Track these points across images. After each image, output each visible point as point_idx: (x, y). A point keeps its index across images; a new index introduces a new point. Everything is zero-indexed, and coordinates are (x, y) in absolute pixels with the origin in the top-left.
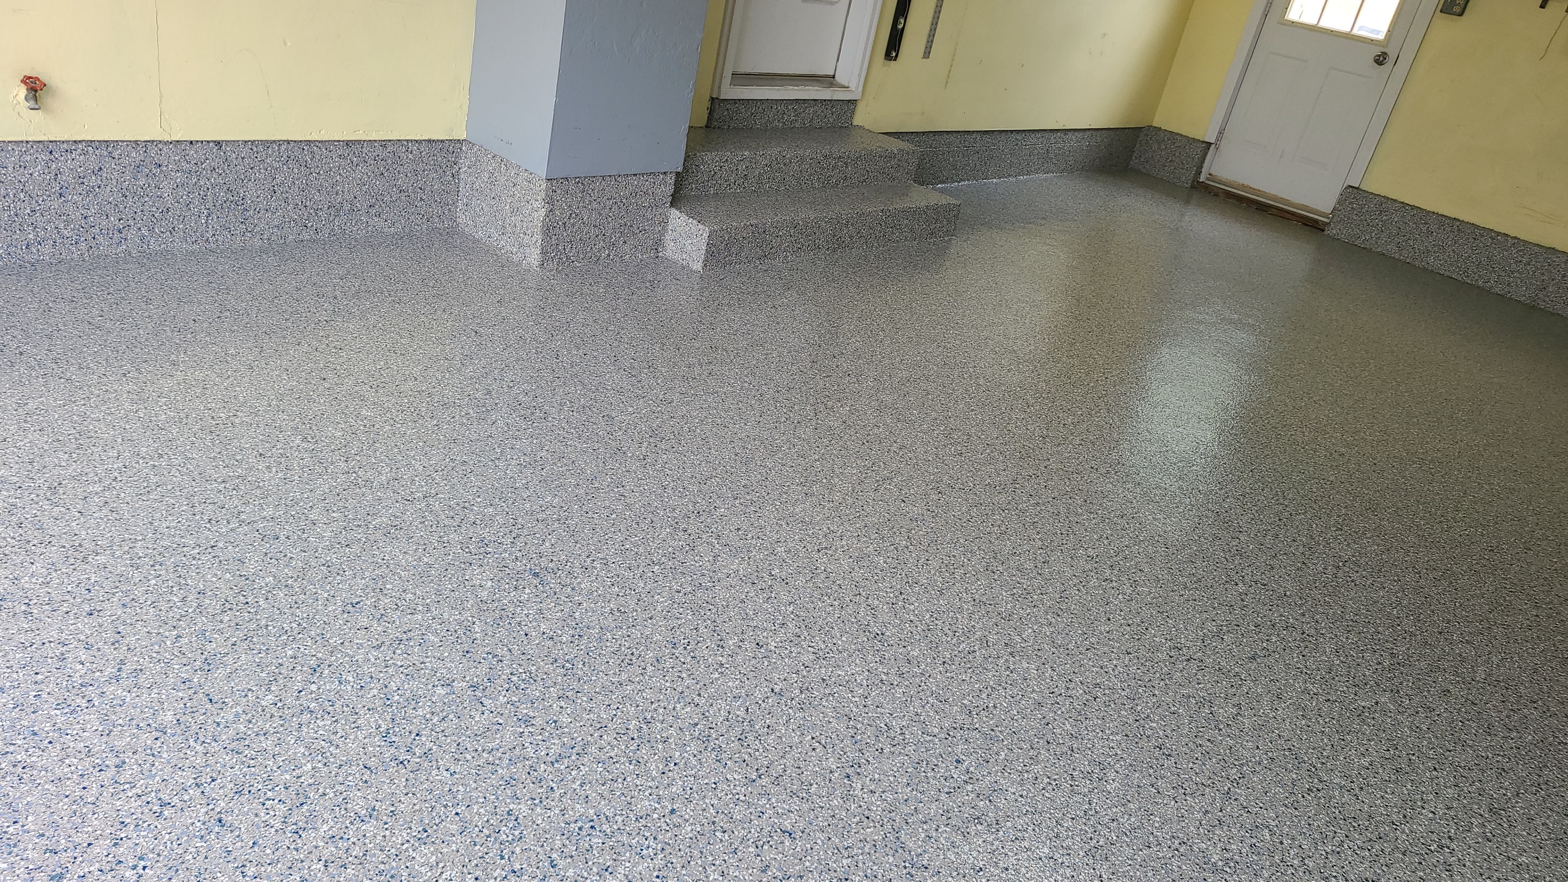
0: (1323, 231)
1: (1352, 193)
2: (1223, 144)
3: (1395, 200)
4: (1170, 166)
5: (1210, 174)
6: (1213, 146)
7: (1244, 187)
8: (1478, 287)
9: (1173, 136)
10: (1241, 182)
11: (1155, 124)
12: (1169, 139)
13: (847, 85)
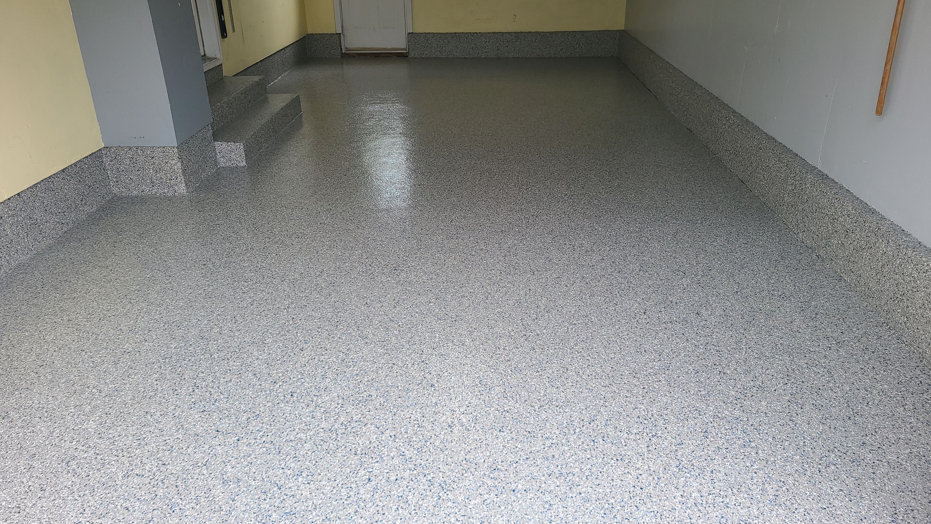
0: (408, 56)
1: (411, 36)
2: (345, 32)
3: (429, 33)
4: (327, 50)
5: (346, 48)
6: (341, 35)
7: (364, 49)
8: (476, 58)
9: (322, 35)
10: (362, 47)
11: (309, 32)
12: (321, 38)
13: (215, 57)
